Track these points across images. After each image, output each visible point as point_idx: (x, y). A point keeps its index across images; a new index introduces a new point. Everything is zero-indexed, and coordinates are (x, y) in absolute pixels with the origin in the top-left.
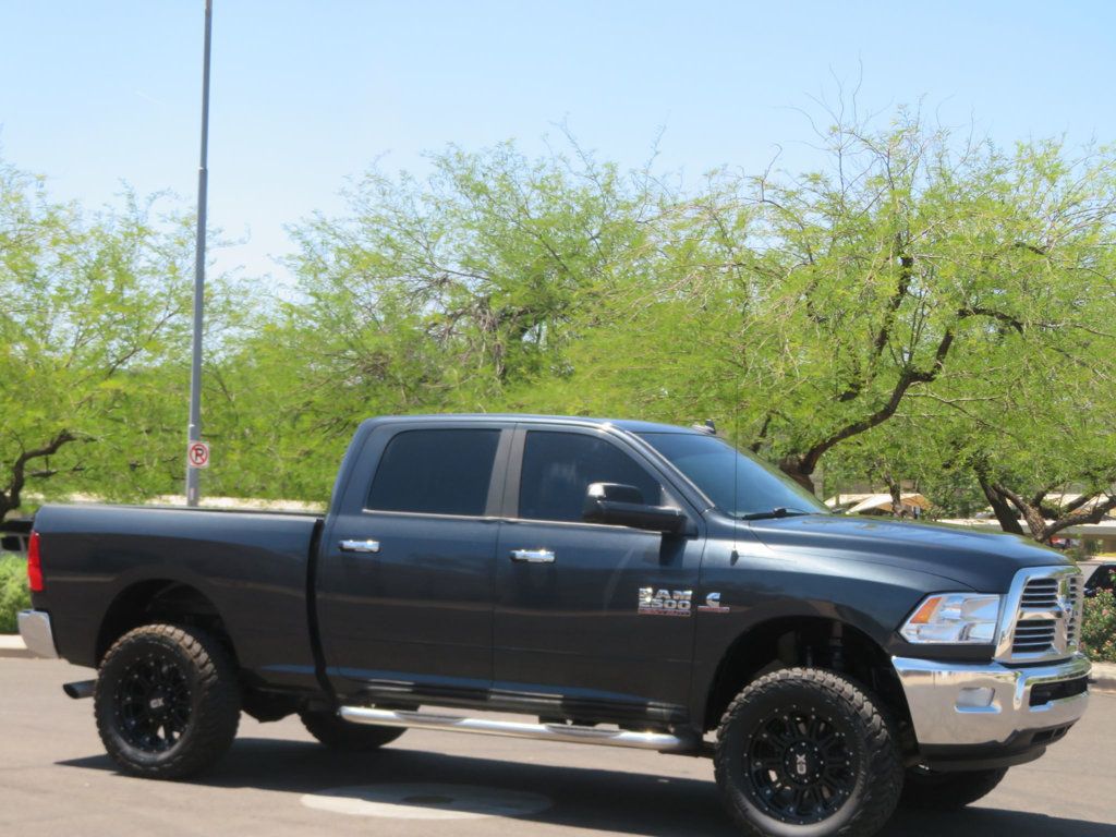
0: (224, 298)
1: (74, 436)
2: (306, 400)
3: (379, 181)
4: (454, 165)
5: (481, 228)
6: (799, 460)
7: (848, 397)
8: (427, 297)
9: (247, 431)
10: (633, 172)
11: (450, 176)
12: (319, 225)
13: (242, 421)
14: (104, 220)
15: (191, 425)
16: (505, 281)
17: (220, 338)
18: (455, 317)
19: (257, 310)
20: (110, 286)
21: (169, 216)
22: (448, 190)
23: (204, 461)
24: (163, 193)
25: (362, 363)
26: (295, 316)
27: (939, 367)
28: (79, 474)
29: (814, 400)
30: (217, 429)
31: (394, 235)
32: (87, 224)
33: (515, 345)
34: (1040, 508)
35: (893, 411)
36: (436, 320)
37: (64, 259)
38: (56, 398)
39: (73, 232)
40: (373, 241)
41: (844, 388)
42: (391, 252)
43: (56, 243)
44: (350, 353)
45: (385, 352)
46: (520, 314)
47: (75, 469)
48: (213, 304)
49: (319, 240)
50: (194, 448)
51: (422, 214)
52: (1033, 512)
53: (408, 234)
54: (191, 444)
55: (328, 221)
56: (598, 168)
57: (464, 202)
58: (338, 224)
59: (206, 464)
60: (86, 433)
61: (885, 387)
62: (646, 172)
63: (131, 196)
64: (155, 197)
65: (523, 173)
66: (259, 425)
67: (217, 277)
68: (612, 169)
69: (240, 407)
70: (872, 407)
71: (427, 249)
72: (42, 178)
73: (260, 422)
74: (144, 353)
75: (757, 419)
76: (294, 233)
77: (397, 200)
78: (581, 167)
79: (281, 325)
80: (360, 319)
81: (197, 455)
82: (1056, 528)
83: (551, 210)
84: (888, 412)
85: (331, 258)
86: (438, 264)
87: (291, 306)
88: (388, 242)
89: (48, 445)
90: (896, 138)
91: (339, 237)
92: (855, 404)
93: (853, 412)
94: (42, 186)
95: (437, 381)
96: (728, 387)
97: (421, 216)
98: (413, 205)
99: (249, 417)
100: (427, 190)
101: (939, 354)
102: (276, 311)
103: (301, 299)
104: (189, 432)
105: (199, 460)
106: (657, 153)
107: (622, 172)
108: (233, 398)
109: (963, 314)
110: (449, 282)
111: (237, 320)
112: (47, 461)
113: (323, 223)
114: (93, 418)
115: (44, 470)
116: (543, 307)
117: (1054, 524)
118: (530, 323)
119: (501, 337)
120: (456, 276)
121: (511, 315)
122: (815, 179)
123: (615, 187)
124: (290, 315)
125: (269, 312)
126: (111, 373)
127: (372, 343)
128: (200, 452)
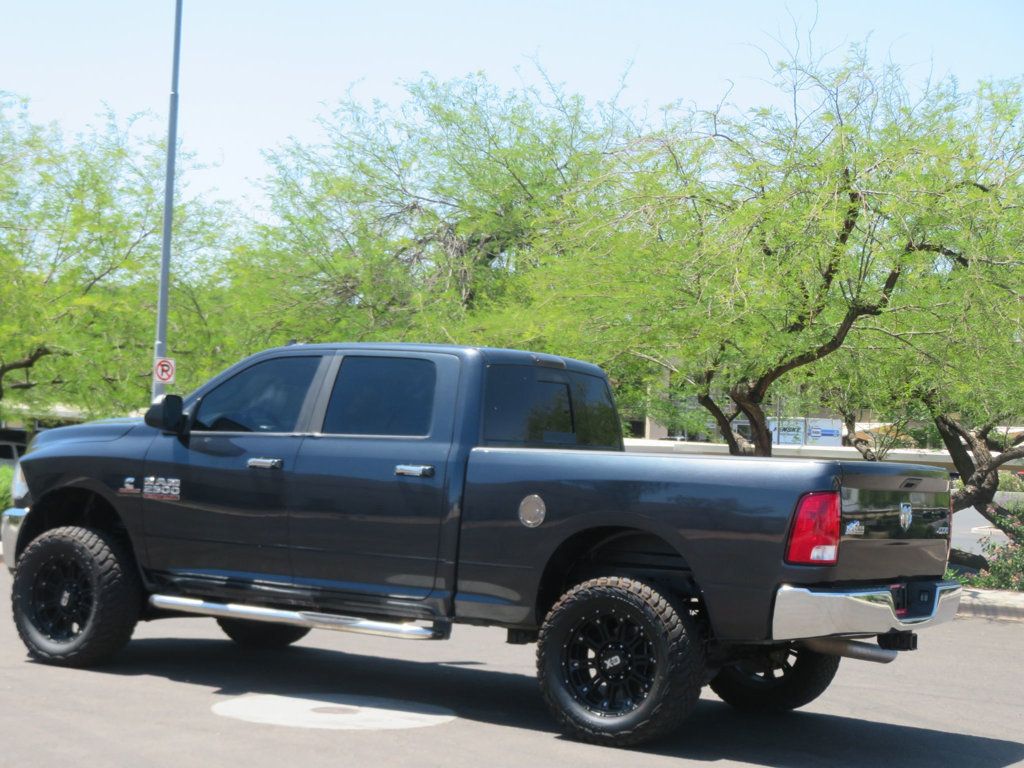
0: (199, 219)
1: (51, 350)
2: (279, 319)
3: (354, 109)
4: (428, 93)
5: (452, 157)
6: (750, 388)
7: (796, 328)
8: (398, 221)
9: (218, 348)
10: (600, 104)
11: (423, 103)
12: (294, 149)
13: (214, 340)
14: (86, 139)
15: (158, 342)
16: (472, 209)
17: (194, 259)
18: (425, 241)
19: (230, 232)
20: (90, 205)
21: (146, 139)
22: (420, 119)
23: (169, 376)
24: (143, 114)
25: (333, 285)
26: (270, 238)
27: (884, 301)
28: (59, 386)
29: (764, 329)
30: (190, 347)
31: (368, 160)
32: (67, 145)
33: (480, 271)
34: (987, 440)
35: (840, 343)
36: (406, 245)
37: (46, 179)
38: (32, 314)
39: (54, 152)
40: (348, 167)
41: (793, 319)
42: (364, 178)
43: (39, 161)
44: (323, 275)
45: (353, 275)
46: (487, 240)
47: (54, 382)
48: (188, 225)
49: (294, 165)
50: (160, 364)
51: (395, 141)
52: (980, 445)
53: (382, 160)
54: (157, 360)
55: (304, 146)
56: (566, 101)
57: (436, 130)
58: (313, 150)
59: (172, 380)
60: (63, 347)
61: (833, 319)
62: (613, 105)
63: (111, 116)
64: (136, 118)
65: (494, 103)
66: (228, 343)
67: (192, 199)
68: (578, 100)
69: (212, 326)
70: (819, 339)
71: (398, 176)
72: (26, 100)
73: (230, 340)
74: (122, 271)
75: (709, 348)
76: (270, 158)
77: (370, 128)
78: (551, 99)
79: (257, 247)
80: (333, 243)
81: (163, 371)
82: (1001, 460)
83: (521, 140)
84: (835, 344)
85: (306, 183)
86: (409, 190)
87: (265, 228)
88: (361, 168)
89: (27, 358)
90: (844, 76)
91: (314, 162)
92: (801, 335)
93: (800, 343)
94: (26, 107)
95: (405, 304)
96: (680, 316)
97: (393, 143)
98: (386, 133)
99: (220, 335)
100: (400, 118)
101: (886, 287)
102: (252, 233)
103: (276, 221)
104: (156, 348)
105: (165, 376)
106: (624, 86)
107: (588, 105)
108: (206, 316)
109: (909, 249)
110: (419, 208)
111: (211, 242)
112: (28, 374)
113: (298, 148)
114: (69, 333)
115: (24, 382)
116: (509, 235)
117: (1000, 457)
118: (496, 250)
119: (467, 263)
120: (427, 202)
121: (478, 242)
122: (764, 113)
123: (582, 118)
124: (266, 237)
125: (243, 232)
126: (87, 290)
127: (342, 267)
128: (166, 368)
